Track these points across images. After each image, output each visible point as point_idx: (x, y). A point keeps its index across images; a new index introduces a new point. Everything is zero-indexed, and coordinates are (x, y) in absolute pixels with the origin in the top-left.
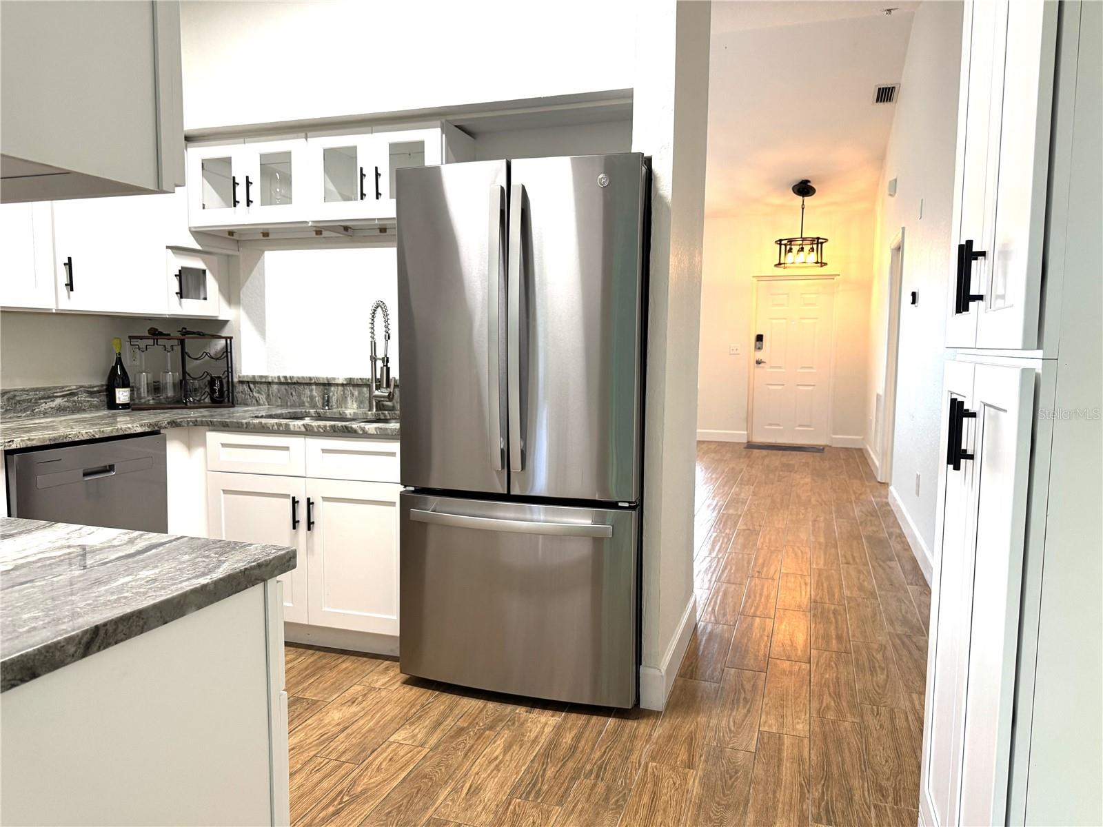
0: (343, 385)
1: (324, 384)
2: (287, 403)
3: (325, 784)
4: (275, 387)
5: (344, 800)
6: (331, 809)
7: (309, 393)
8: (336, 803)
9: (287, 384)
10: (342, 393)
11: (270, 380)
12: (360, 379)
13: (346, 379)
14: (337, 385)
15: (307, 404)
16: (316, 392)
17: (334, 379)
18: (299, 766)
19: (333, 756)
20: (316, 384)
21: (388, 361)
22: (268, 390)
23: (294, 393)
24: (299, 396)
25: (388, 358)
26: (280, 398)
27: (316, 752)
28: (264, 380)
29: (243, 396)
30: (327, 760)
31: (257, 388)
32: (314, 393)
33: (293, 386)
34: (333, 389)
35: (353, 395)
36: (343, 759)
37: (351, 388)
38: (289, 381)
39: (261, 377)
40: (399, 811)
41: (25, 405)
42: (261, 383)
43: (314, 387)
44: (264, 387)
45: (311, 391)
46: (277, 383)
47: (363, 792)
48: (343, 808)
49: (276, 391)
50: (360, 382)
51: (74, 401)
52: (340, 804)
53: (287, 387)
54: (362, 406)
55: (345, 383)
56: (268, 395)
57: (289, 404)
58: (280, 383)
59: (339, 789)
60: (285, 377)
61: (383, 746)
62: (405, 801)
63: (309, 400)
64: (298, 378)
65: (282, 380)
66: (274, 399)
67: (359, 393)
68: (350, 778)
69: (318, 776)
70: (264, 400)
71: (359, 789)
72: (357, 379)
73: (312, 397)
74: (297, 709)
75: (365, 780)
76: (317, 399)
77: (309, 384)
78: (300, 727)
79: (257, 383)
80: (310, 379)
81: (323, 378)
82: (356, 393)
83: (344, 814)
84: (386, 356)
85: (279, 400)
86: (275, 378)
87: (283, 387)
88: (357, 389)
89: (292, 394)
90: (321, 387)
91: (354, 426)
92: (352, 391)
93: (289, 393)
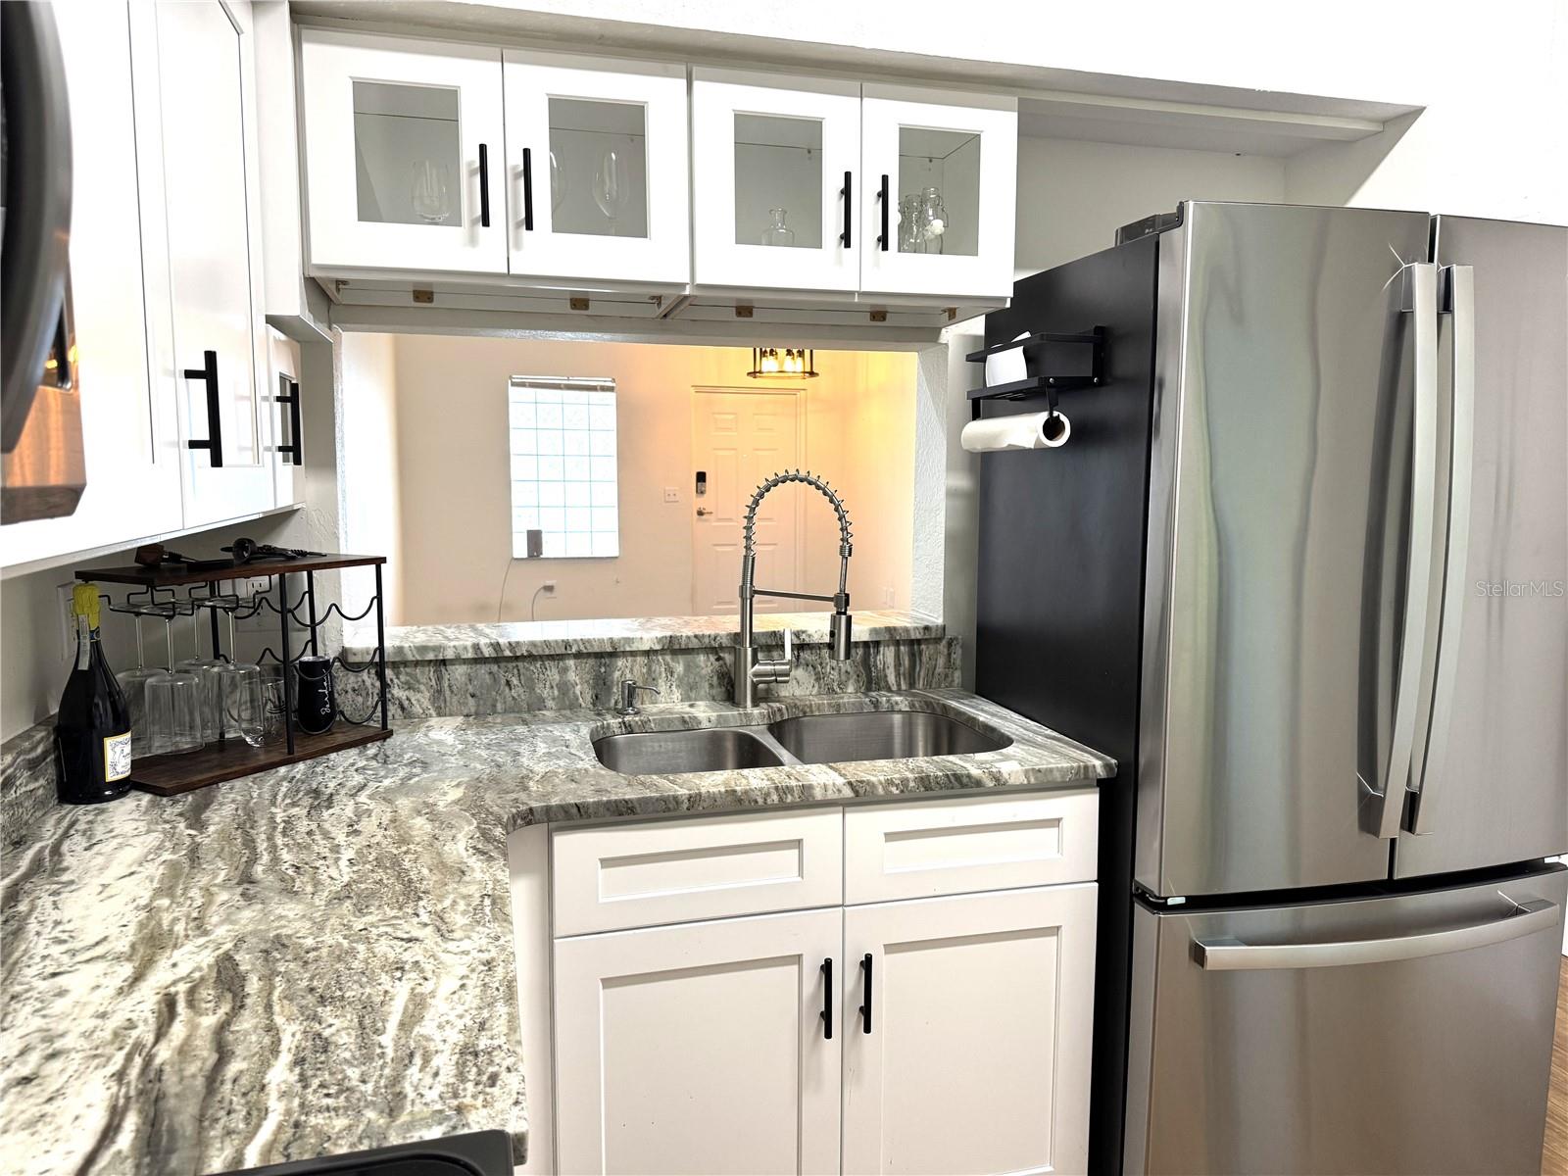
0: (647, 653)
1: (599, 655)
2: (494, 706)
4: (459, 672)
7: (557, 677)
9: (498, 659)
10: (645, 670)
11: (450, 654)
12: (696, 636)
13: (660, 640)
14: (633, 654)
15: (550, 703)
16: (576, 675)
17: (629, 641)
20: (578, 655)
21: (847, 603)
22: (439, 679)
23: (515, 681)
24: (530, 686)
25: (847, 595)
26: (473, 696)
28: (431, 656)
29: (360, 699)
31: (403, 678)
32: (572, 676)
33: (510, 665)
34: (620, 662)
35: (672, 674)
37: (668, 658)
38: (507, 653)
39: (423, 649)
42: (417, 663)
43: (571, 663)
44: (426, 675)
45: (565, 670)
46: (465, 661)
49: (463, 679)
50: (695, 644)
53: (495, 668)
54: (693, 695)
55: (657, 647)
56: (440, 691)
57: (499, 706)
58: (479, 660)
60: (496, 646)
63: (556, 693)
64: (533, 644)
65: (487, 652)
66: (455, 699)
67: (688, 668)
70: (426, 703)
72: (688, 637)
73: (564, 688)
76: (578, 689)
77: (561, 657)
79: (405, 663)
80: (567, 644)
81: (601, 641)
82: (680, 668)
84: (842, 590)
85: (471, 701)
86: (465, 648)
87: (483, 670)
88: (681, 658)
89: (508, 683)
90: (591, 661)
91: (975, 772)
92: (672, 664)
93: (503, 682)
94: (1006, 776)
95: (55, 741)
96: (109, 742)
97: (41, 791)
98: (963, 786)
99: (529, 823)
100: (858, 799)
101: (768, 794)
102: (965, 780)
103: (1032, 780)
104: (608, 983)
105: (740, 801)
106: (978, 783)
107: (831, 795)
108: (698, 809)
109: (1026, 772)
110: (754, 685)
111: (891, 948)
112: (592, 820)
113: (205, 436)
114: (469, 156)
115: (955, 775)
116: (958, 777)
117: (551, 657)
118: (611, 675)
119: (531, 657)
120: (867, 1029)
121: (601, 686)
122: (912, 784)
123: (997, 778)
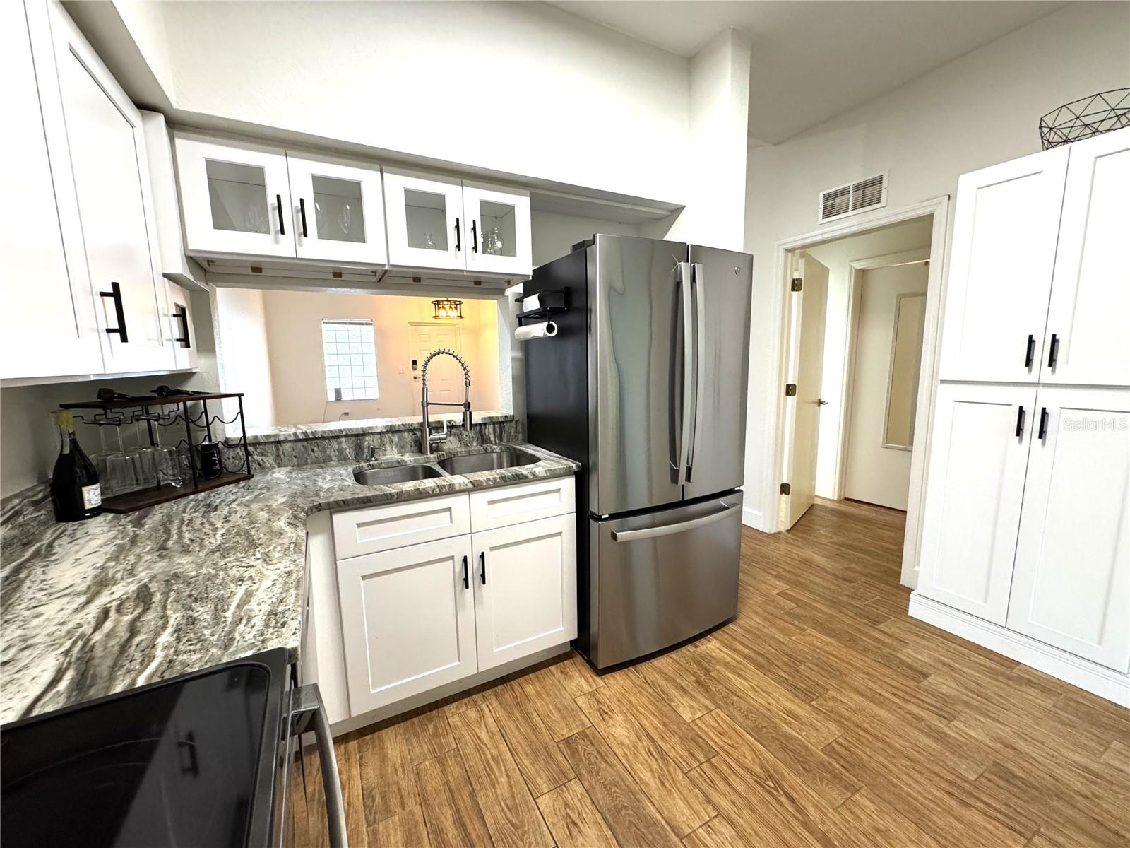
0: (380, 433)
1: (356, 435)
2: (307, 461)
3: (741, 787)
4: (287, 446)
5: (772, 785)
6: (783, 799)
7: (337, 446)
8: (775, 792)
9: (307, 440)
10: (379, 441)
11: (282, 438)
12: (403, 425)
13: (386, 427)
14: (373, 434)
15: (334, 458)
17: (371, 428)
20: (346, 436)
21: (469, 406)
22: (278, 450)
23: (316, 449)
24: (324, 451)
25: (469, 403)
26: (295, 457)
27: (679, 772)
28: (272, 440)
29: (237, 462)
31: (259, 450)
32: (344, 445)
33: (313, 442)
34: (367, 438)
35: (392, 442)
36: (703, 759)
37: (390, 435)
38: (311, 436)
39: (268, 436)
42: (265, 443)
43: (343, 439)
44: (271, 449)
45: (341, 443)
46: (290, 441)
48: (785, 792)
49: (290, 449)
50: (403, 428)
51: (21, 525)
52: (778, 791)
53: (305, 444)
54: (403, 451)
55: (385, 430)
56: (278, 456)
57: (309, 461)
58: (297, 440)
59: (752, 782)
60: (305, 433)
62: (791, 754)
63: (337, 453)
64: (324, 432)
65: (301, 437)
66: (286, 459)
67: (399, 439)
68: (737, 768)
69: (721, 785)
70: (272, 462)
71: (758, 769)
72: (399, 425)
73: (341, 451)
74: (585, 750)
75: (747, 761)
76: (347, 451)
77: (338, 437)
78: (624, 761)
79: (260, 444)
80: (340, 431)
81: (357, 429)
82: (396, 439)
84: (467, 401)
85: (295, 460)
86: (290, 435)
87: (299, 445)
88: (396, 435)
89: (313, 450)
90: (353, 438)
91: (524, 472)
92: (392, 437)
93: (310, 450)
94: (537, 473)
95: (51, 491)
96: (85, 489)
97: (42, 517)
98: (520, 479)
99: (320, 510)
100: (476, 488)
101: (434, 489)
102: (521, 476)
103: (548, 474)
104: (364, 578)
105: (421, 493)
106: (526, 477)
107: (463, 487)
108: (402, 498)
109: (546, 471)
110: (431, 445)
111: (492, 549)
112: (351, 507)
113: (116, 326)
114: (272, 200)
115: (516, 474)
116: (517, 475)
117: (333, 437)
118: (363, 444)
119: (323, 438)
120: (484, 583)
121: (358, 450)
122: (498, 480)
123: (534, 474)
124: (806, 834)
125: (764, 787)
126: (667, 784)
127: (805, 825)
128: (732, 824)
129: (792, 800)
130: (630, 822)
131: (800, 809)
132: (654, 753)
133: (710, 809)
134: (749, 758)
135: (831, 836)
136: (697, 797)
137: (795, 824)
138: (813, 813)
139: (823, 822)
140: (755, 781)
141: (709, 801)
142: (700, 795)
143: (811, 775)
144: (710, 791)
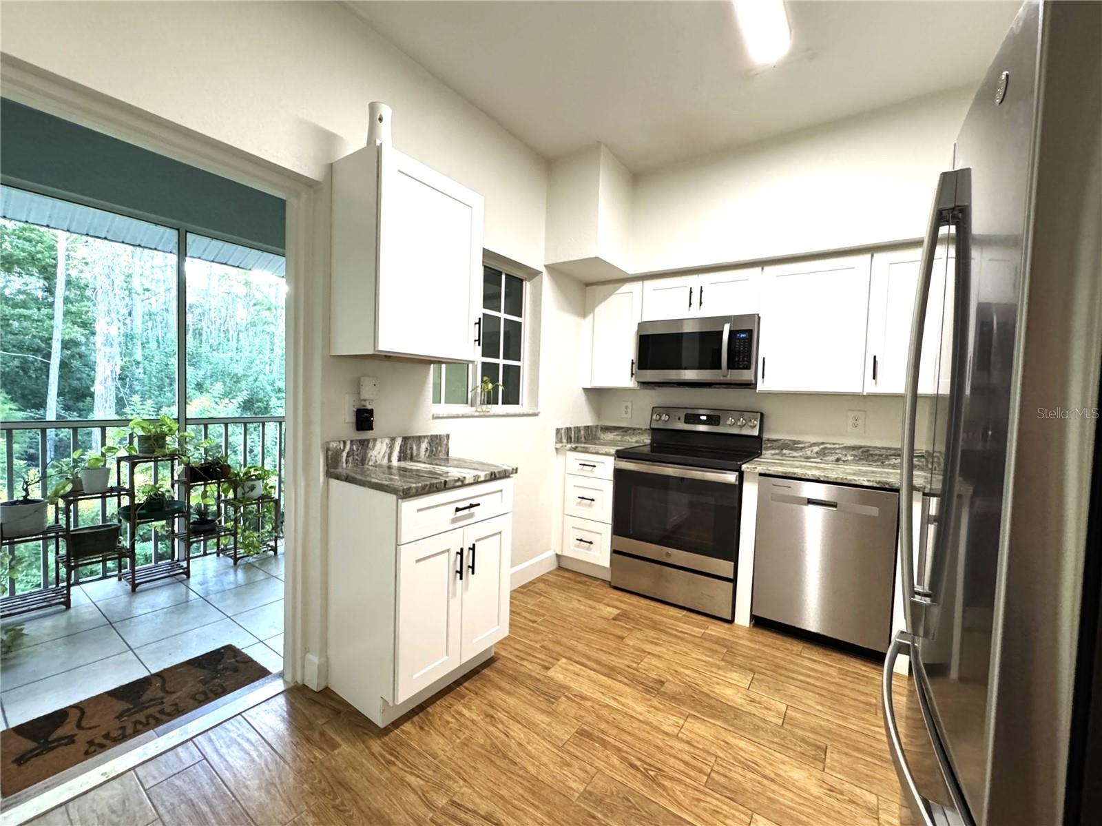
3: (672, 761)
5: (650, 772)
6: (638, 763)
8: (645, 766)
18: (701, 747)
19: (716, 768)
27: (724, 757)
30: (711, 764)
36: (713, 775)
40: (629, 808)
41: (876, 458)
47: (659, 784)
52: (644, 769)
59: (666, 769)
61: (741, 807)
62: (644, 813)
68: (683, 778)
69: (687, 758)
75: (679, 788)
83: (632, 771)
124: (617, 744)
125: (656, 768)
126: (723, 743)
127: (619, 750)
128: (666, 734)
129: (632, 766)
130: (723, 712)
131: (624, 760)
132: (753, 765)
133: (684, 738)
134: (678, 793)
135: (602, 748)
136: (698, 742)
137: (625, 748)
138: (615, 760)
139: (607, 756)
140: (664, 771)
141: (688, 742)
142: (696, 744)
143: (621, 795)
144: (692, 750)
